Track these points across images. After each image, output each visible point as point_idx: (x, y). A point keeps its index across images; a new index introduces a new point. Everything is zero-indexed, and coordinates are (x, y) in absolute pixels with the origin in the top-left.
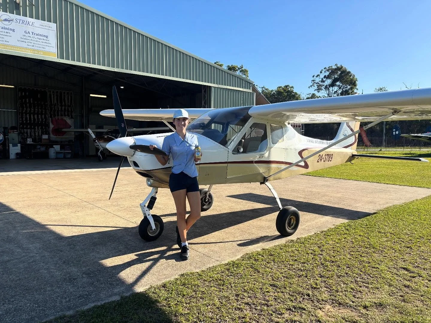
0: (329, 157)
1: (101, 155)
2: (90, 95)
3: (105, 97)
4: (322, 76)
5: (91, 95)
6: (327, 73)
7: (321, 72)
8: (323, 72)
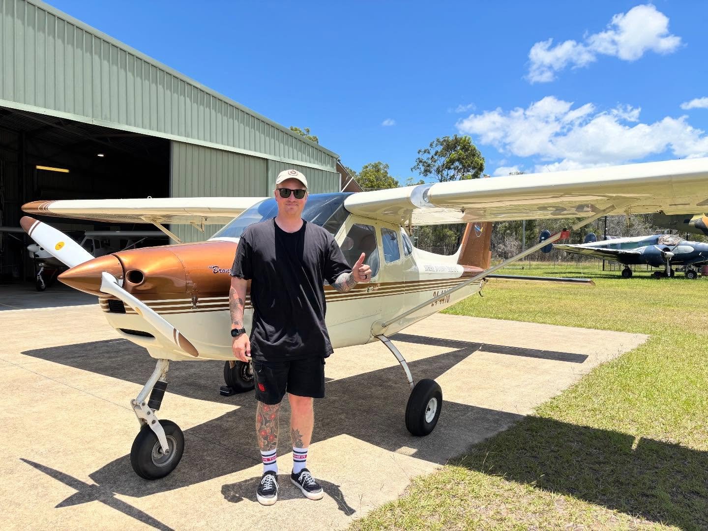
2: (35, 168)
3: (66, 171)
4: (433, 152)
5: (39, 167)
6: (440, 148)
7: (431, 145)
8: (434, 145)
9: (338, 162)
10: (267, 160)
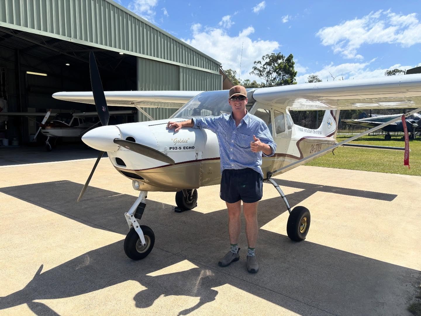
0: (319, 148)
1: (50, 143)
2: (26, 73)
3: (45, 75)
5: (28, 73)
6: (268, 60)
7: (263, 58)
8: (265, 58)
9: (220, 68)
10: (179, 66)
